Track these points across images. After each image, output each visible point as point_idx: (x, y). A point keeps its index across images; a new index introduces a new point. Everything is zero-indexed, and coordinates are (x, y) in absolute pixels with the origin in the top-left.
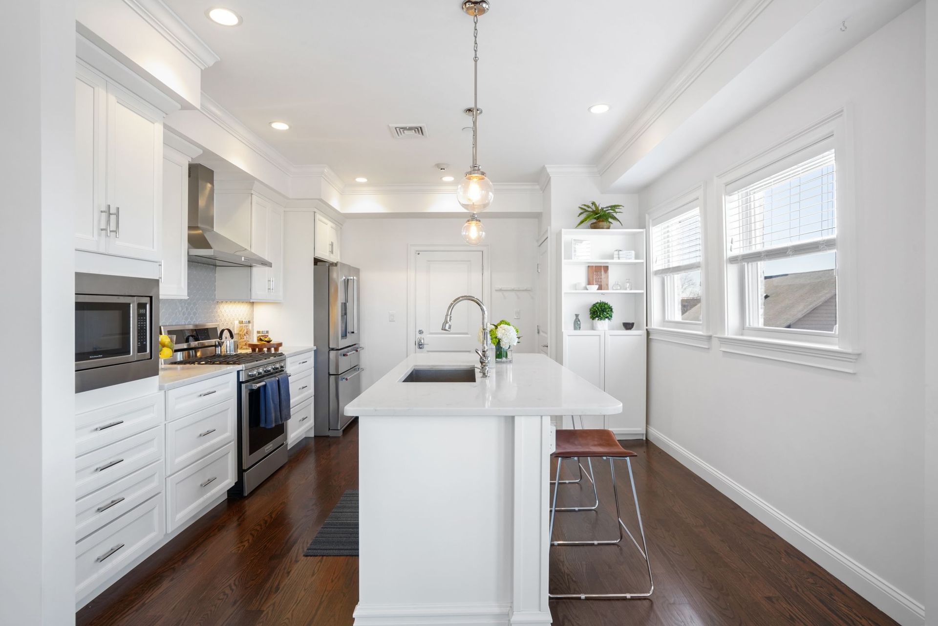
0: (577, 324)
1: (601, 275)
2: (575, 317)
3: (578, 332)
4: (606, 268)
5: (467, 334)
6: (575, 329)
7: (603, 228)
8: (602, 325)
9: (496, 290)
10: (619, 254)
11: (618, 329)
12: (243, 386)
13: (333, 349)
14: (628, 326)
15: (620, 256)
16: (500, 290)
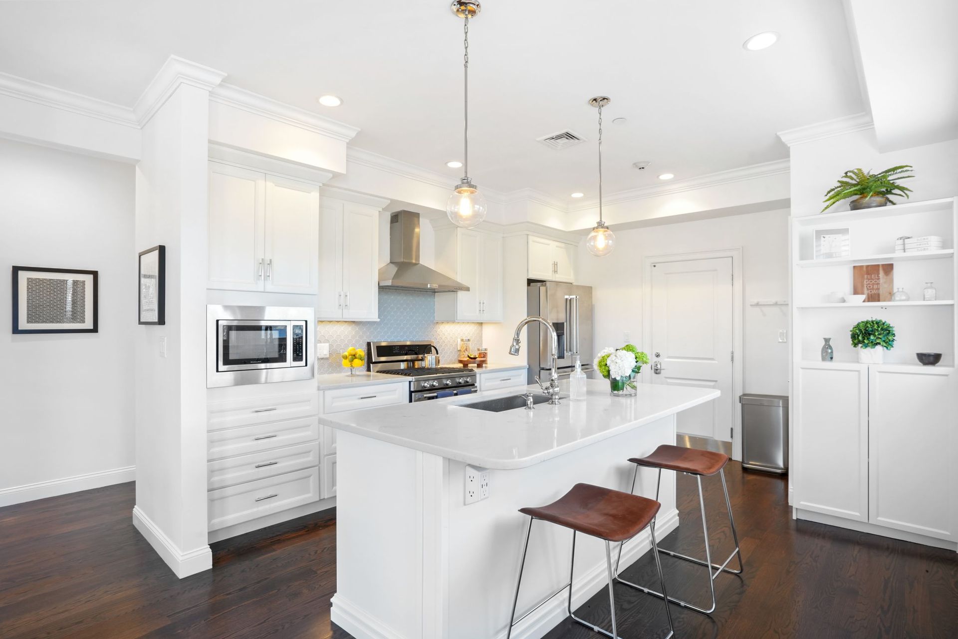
0: (828, 352)
1: (879, 279)
2: (823, 343)
3: (828, 364)
4: (889, 268)
5: (712, 359)
6: (824, 359)
7: (869, 207)
8: (874, 355)
9: (751, 305)
10: (904, 244)
11: (905, 363)
12: (413, 394)
13: (543, 369)
14: (930, 359)
15: (907, 246)
16: (757, 305)
